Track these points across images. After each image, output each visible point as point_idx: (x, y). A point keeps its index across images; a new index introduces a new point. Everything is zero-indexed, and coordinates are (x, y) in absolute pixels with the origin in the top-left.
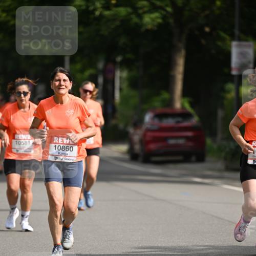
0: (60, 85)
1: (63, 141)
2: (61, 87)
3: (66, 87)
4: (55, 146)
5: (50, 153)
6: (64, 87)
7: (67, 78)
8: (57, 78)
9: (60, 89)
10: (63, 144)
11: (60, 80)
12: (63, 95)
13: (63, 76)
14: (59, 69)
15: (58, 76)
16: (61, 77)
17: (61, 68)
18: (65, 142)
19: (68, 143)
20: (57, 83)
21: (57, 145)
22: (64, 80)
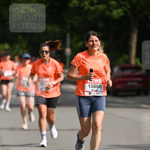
0: (94, 44)
1: (94, 81)
2: (94, 46)
3: (97, 45)
4: (89, 85)
5: (85, 90)
6: (96, 46)
7: (97, 39)
8: (91, 40)
9: (93, 47)
10: (94, 83)
11: (93, 41)
12: (96, 51)
13: (95, 38)
14: (91, 32)
15: (91, 38)
16: (94, 39)
17: (93, 32)
18: (95, 82)
19: (97, 82)
20: (91, 43)
21: (91, 84)
22: (96, 41)
